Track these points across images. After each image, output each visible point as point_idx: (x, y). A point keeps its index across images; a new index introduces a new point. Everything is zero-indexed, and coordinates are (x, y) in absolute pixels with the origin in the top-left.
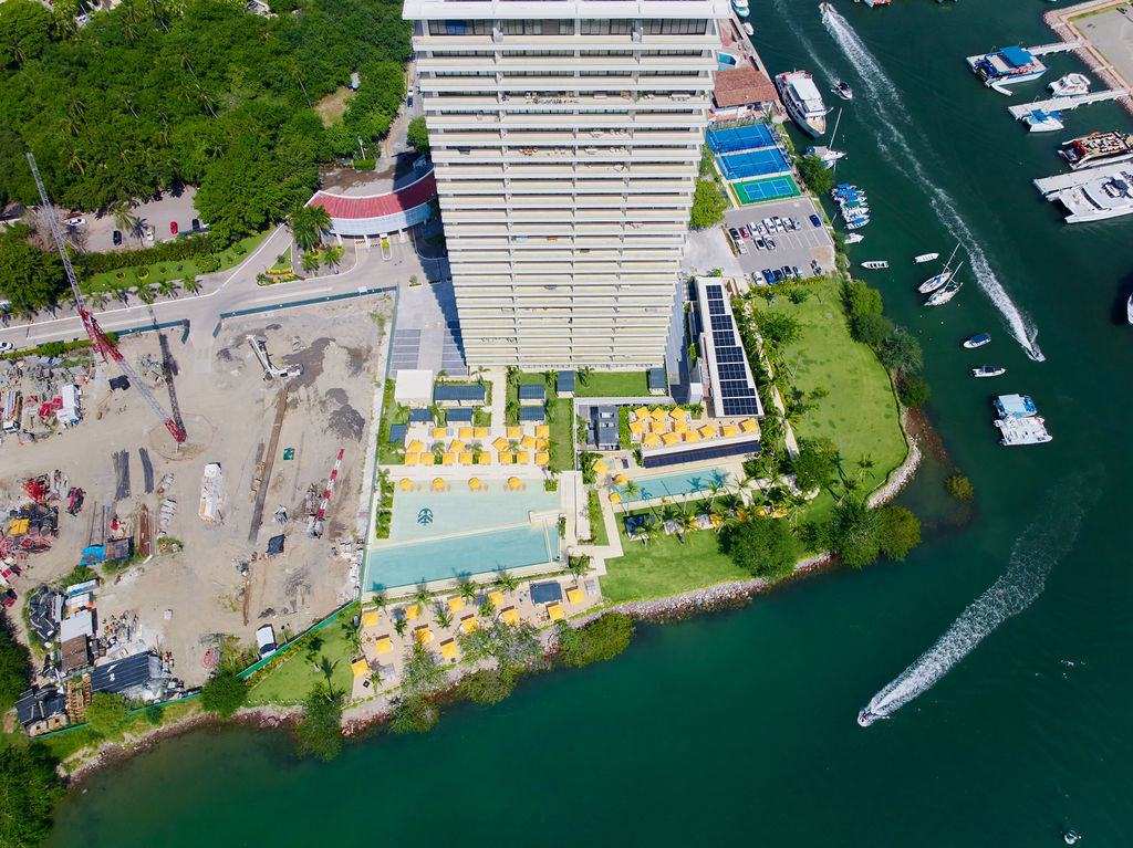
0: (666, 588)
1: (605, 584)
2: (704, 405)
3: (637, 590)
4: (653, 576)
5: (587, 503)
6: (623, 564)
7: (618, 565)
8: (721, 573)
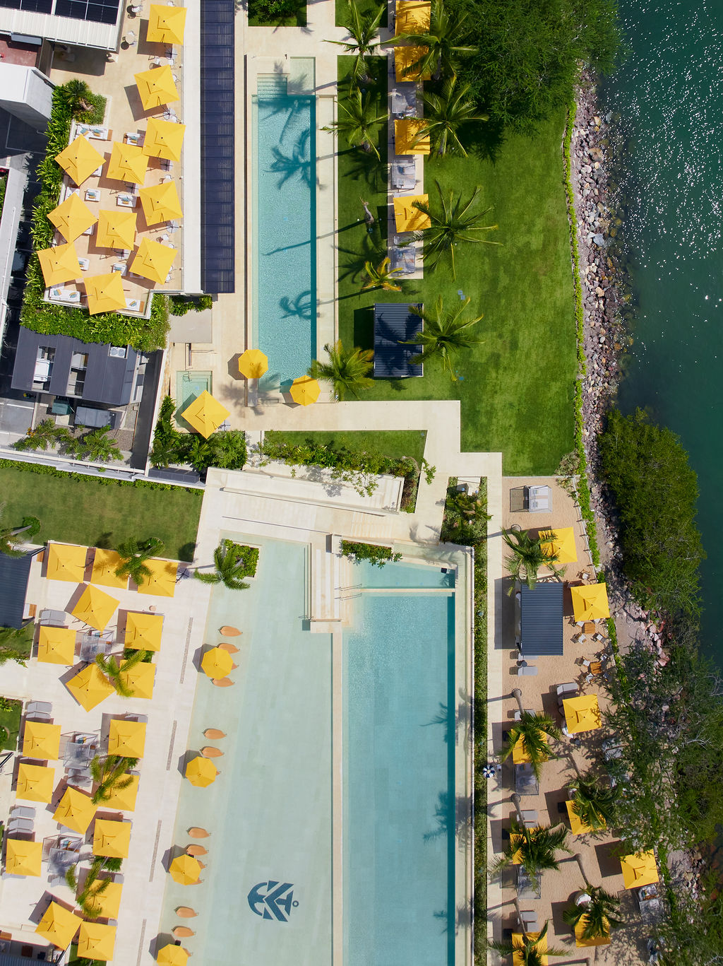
0: (562, 313)
1: (525, 463)
2: (60, 77)
3: (555, 387)
4: (525, 339)
5: (301, 470)
6: (482, 407)
7: (484, 420)
8: (547, 167)
